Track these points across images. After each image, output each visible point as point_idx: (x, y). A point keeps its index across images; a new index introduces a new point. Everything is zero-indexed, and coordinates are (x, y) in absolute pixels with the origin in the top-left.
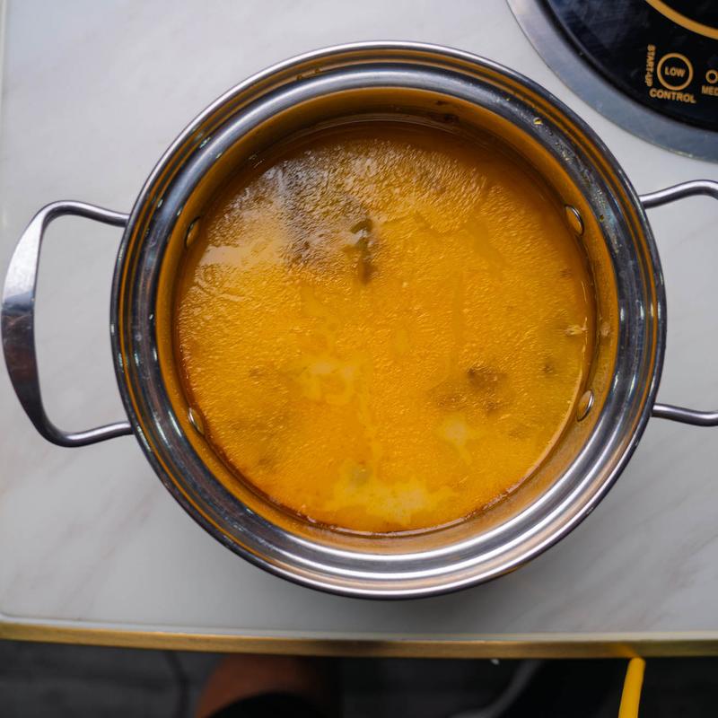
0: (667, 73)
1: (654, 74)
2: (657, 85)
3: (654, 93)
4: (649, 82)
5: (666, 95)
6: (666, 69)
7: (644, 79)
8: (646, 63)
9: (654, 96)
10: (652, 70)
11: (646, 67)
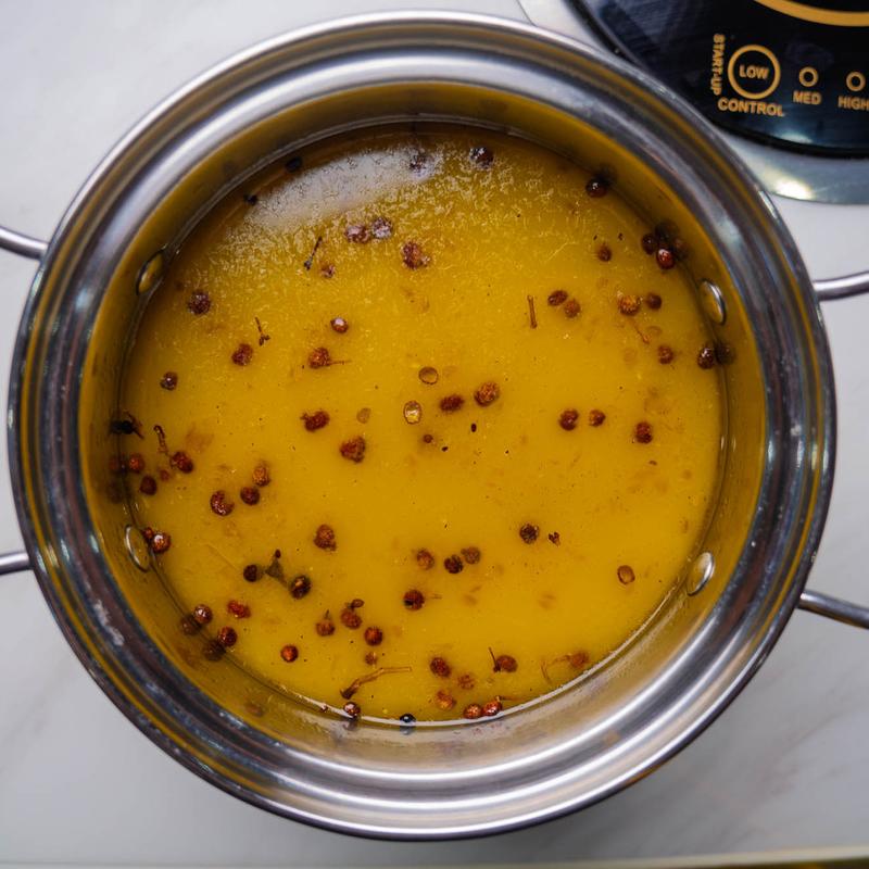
0: (742, 74)
1: (724, 76)
2: (728, 92)
3: (724, 105)
4: (717, 89)
5: (742, 106)
6: (742, 68)
7: (710, 85)
8: (712, 62)
9: (725, 108)
10: (720, 71)
11: (711, 67)
